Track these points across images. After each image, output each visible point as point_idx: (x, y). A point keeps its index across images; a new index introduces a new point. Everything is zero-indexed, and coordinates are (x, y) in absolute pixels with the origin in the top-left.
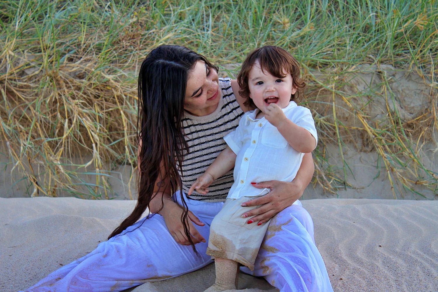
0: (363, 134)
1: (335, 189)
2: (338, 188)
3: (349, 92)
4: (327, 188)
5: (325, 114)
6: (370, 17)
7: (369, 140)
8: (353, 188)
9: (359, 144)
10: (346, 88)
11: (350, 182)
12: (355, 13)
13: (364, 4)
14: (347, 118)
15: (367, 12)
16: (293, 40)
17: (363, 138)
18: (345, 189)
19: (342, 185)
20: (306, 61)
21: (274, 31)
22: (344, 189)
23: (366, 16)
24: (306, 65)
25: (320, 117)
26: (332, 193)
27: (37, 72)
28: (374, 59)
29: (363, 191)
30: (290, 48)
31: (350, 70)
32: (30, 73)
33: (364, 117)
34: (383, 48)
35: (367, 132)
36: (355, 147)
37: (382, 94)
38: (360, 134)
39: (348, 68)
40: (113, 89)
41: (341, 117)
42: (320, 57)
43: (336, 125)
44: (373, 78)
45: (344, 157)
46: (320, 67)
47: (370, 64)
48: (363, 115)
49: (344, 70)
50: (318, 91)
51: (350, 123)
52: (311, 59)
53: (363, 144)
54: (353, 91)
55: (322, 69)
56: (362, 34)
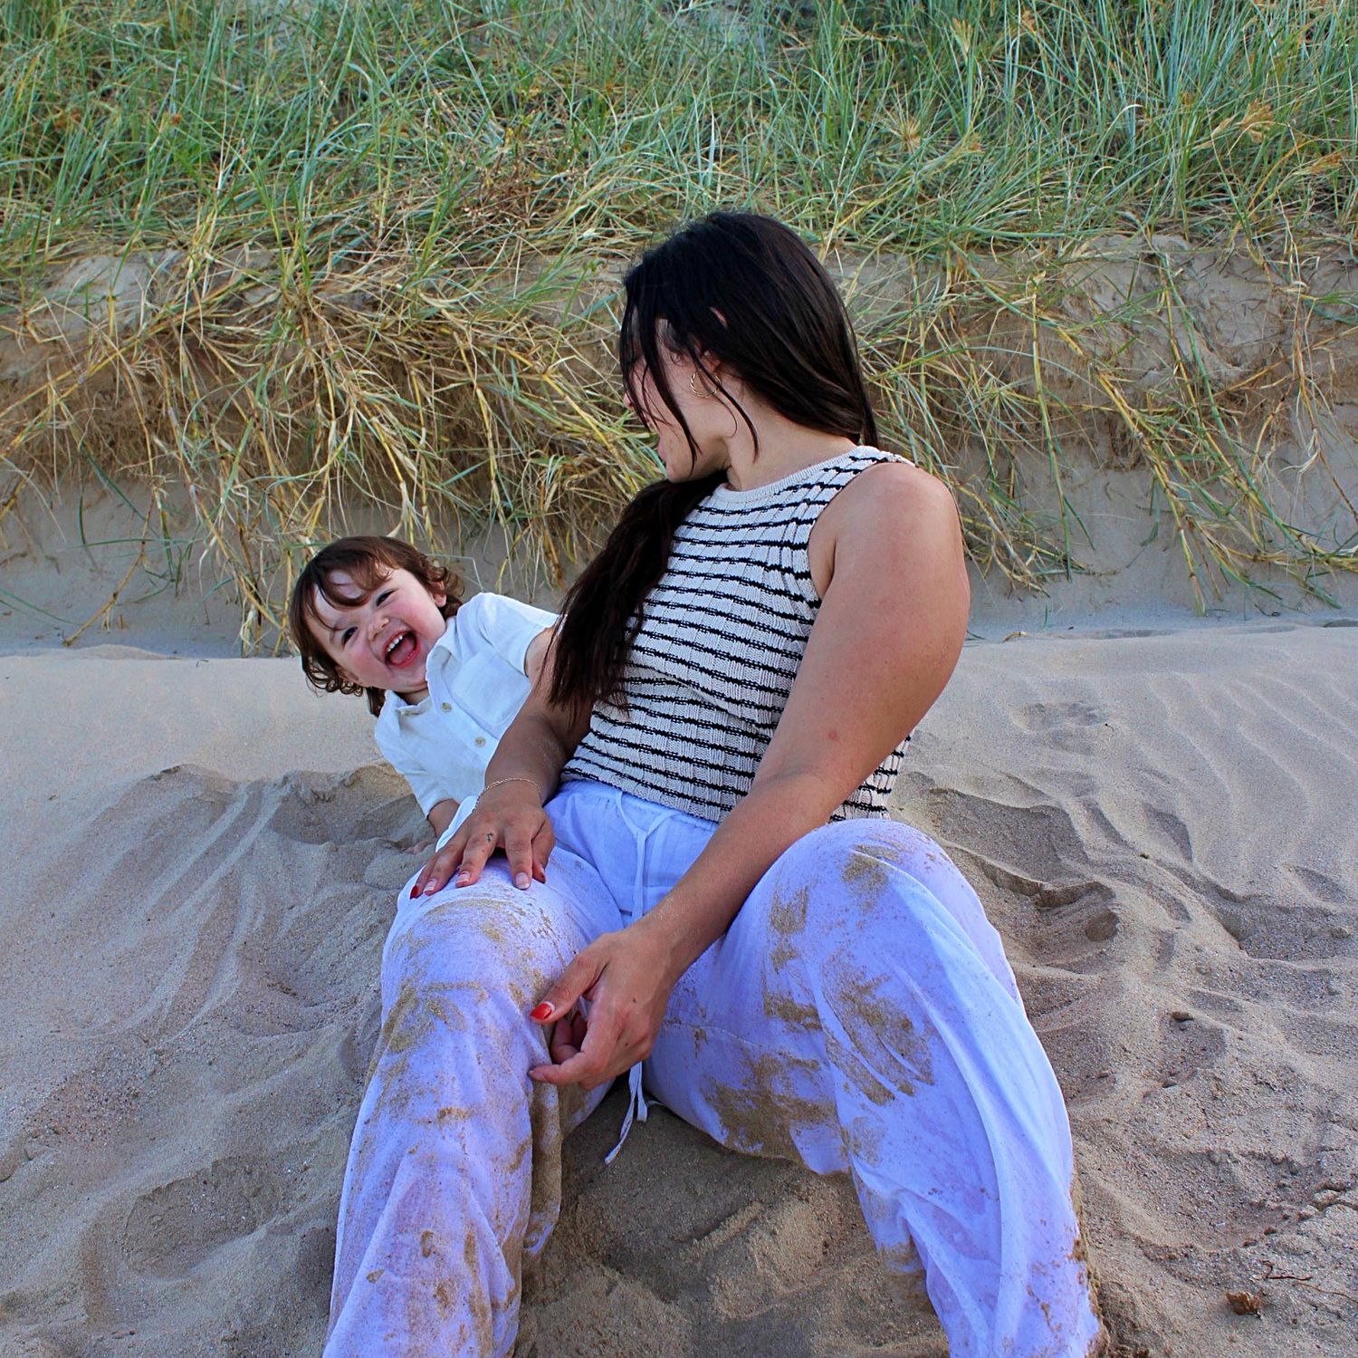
0: (1111, 422)
1: (1042, 580)
2: (1049, 575)
3: (1076, 312)
4: (1019, 578)
5: (1014, 373)
6: (1124, 115)
7: (1128, 438)
8: (1088, 574)
9: (1102, 450)
10: (1067, 303)
11: (1081, 557)
12: (1085, 105)
13: (1108, 80)
14: (1071, 381)
15: (1115, 101)
16: (929, 178)
17: (1112, 433)
18: (1068, 576)
19: (1060, 567)
20: (959, 237)
21: (881, 158)
22: (1063, 578)
23: (1114, 113)
24: (961, 246)
25: (999, 386)
26: (1033, 589)
27: (271, 298)
28: (1138, 221)
29: (1116, 579)
30: (921, 199)
31: (1076, 255)
32: (254, 301)
33: (1114, 383)
34: (1161, 192)
35: (1120, 415)
36: (1092, 457)
37: (1160, 314)
38: (1104, 420)
39: (1070, 250)
40: (455, 334)
41: (1055, 378)
42: (997, 224)
43: (1042, 402)
44: (1137, 274)
45: (1064, 487)
46: (997, 249)
47: (1129, 236)
48: (1113, 378)
49: (1060, 255)
50: (994, 314)
51: (1079, 392)
52: (972, 231)
53: (1114, 450)
54: (1084, 309)
55: (1002, 255)
56: (1104, 158)
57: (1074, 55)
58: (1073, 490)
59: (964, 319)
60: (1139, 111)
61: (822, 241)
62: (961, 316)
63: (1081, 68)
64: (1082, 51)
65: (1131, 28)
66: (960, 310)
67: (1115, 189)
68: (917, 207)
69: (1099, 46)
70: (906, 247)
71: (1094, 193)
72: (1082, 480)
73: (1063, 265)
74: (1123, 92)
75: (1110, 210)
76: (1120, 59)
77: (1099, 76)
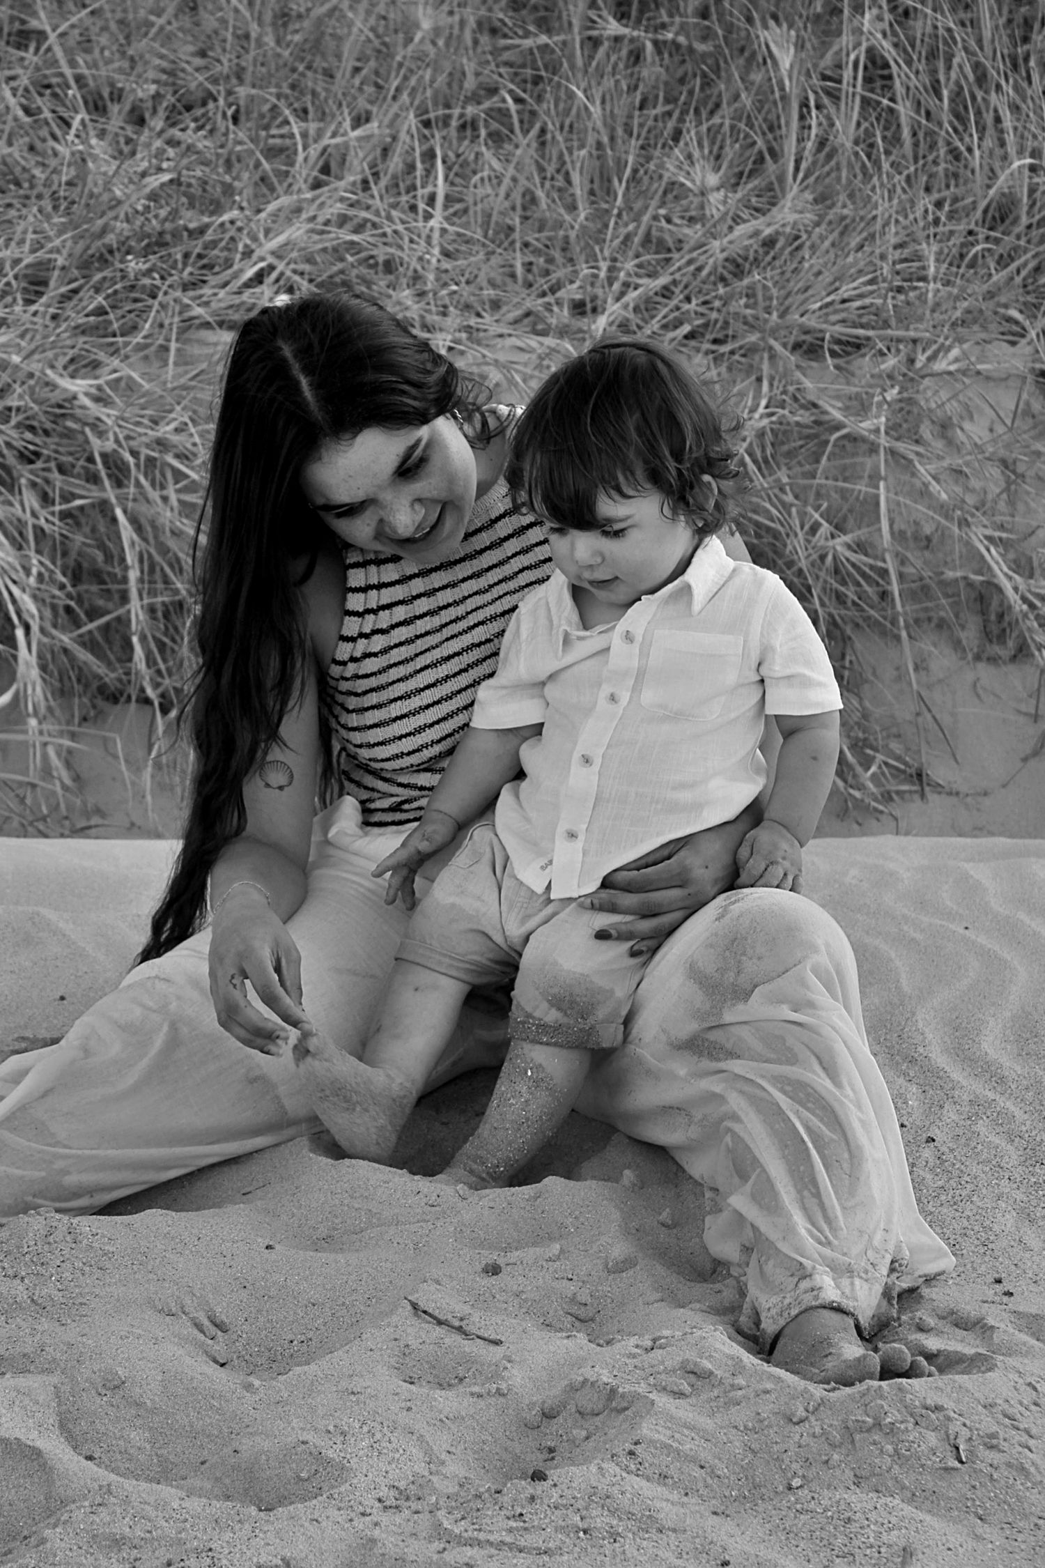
0: (985, 596)
1: (887, 797)
2: (898, 793)
3: (939, 445)
4: (857, 794)
5: (851, 522)
6: (1012, 175)
7: (1007, 618)
8: (950, 794)
9: (970, 635)
10: (926, 431)
11: (940, 772)
12: (955, 155)
13: (989, 118)
14: (928, 539)
15: (998, 152)
16: (736, 252)
17: (984, 613)
18: (923, 796)
19: (913, 784)
20: (783, 333)
21: (668, 219)
22: (916, 797)
23: (998, 170)
24: (785, 345)
25: (833, 537)
26: (876, 810)
28: (1027, 324)
29: (987, 802)
30: (723, 279)
31: (940, 365)
33: (989, 538)
35: (999, 590)
36: (957, 645)
38: (973, 595)
39: (932, 358)
40: (87, 430)
41: (909, 534)
42: (833, 318)
43: (891, 565)
44: (1025, 396)
45: (918, 683)
46: (833, 354)
47: (1013, 343)
48: (989, 532)
49: (918, 365)
50: (827, 442)
51: (940, 555)
52: (801, 326)
53: (987, 634)
54: (950, 442)
55: (840, 361)
56: (982, 232)
57: (942, 78)
58: (929, 687)
59: (785, 448)
60: (1033, 169)
61: (589, 331)
62: (783, 443)
63: (952, 100)
64: (953, 75)
65: (1026, 40)
66: (780, 434)
67: (995, 278)
68: (721, 290)
69: (977, 66)
70: (707, 346)
71: (968, 281)
72: (941, 676)
73: (923, 377)
74: (1010, 138)
75: (987, 306)
76: (1008, 89)
77: (978, 113)
